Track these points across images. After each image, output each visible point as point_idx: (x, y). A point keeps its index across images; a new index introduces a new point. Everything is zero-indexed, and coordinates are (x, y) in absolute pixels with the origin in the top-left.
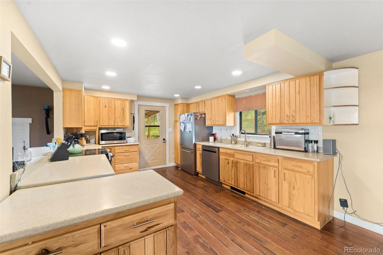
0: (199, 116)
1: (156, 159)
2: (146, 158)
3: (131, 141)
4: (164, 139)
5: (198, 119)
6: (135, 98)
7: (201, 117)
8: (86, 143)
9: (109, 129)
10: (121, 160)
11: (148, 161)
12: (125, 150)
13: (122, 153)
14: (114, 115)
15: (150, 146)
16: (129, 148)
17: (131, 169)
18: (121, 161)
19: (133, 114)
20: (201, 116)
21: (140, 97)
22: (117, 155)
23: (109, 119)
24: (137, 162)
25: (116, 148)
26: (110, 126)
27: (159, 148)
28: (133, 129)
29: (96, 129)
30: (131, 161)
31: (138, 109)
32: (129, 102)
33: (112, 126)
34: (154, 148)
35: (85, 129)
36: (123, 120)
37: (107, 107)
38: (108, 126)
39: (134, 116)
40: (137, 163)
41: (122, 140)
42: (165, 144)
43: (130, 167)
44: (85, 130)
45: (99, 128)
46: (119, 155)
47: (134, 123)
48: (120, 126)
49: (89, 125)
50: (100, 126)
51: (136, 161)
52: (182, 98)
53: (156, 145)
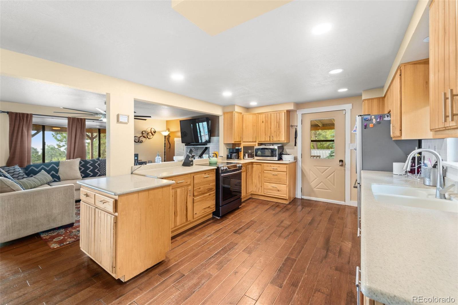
0: (374, 120)
1: (327, 188)
2: (313, 184)
3: (287, 159)
4: (341, 161)
5: (371, 125)
6: (291, 107)
7: (379, 123)
8: (248, 157)
9: (267, 145)
10: (269, 179)
11: (314, 189)
12: (273, 169)
13: (270, 171)
14: (270, 129)
15: (317, 168)
16: (277, 167)
17: (279, 191)
18: (269, 180)
19: (295, 127)
20: (378, 120)
21: (299, 105)
22: (266, 173)
23: (266, 135)
24: (286, 184)
25: (265, 164)
26: (266, 141)
27: (333, 174)
28: (295, 145)
29: (255, 144)
30: (279, 182)
31: (302, 120)
32: (285, 112)
33: (268, 141)
34: (324, 172)
35: (243, 145)
36: (279, 134)
37: (264, 122)
38: (265, 141)
39: (296, 128)
40: (286, 186)
41: (273, 157)
42: (342, 168)
43: (278, 188)
44: (244, 146)
45: (258, 143)
46: (268, 173)
47: (296, 138)
48: (275, 141)
49: (247, 141)
50: (259, 141)
51: (285, 184)
53: (328, 167)
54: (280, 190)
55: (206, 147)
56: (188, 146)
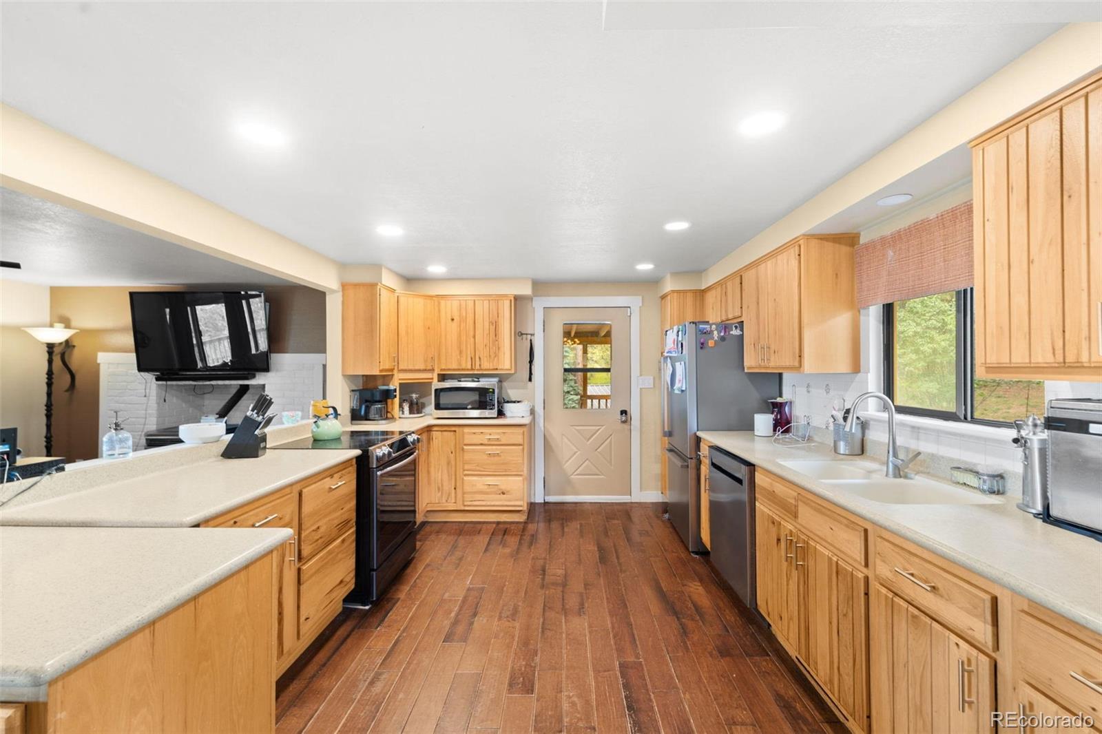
0: (715, 333)
1: (598, 473)
2: (569, 466)
3: (516, 413)
4: (624, 412)
5: (711, 343)
6: (526, 290)
7: (723, 339)
8: (410, 413)
9: (462, 379)
10: (478, 466)
11: (572, 477)
12: (490, 439)
13: (482, 444)
14: (472, 339)
15: (577, 430)
16: (498, 434)
17: (503, 493)
18: (478, 468)
19: (529, 337)
20: (722, 334)
21: (541, 286)
22: (468, 451)
23: (461, 352)
24: (521, 475)
25: (466, 430)
26: (463, 370)
27: (609, 440)
28: (530, 380)
29: (431, 377)
30: (506, 471)
31: (544, 321)
32: (511, 301)
33: (468, 370)
34: (590, 438)
35: (400, 379)
36: (495, 353)
37: (455, 320)
38: (459, 370)
39: (531, 340)
40: (521, 478)
41: (485, 409)
42: (626, 426)
43: (503, 487)
44: (400, 382)
45: (438, 375)
46: (474, 451)
47: (531, 362)
48: (486, 370)
49: (411, 367)
50: (441, 370)
51: (519, 473)
52: (677, 274)
53: (599, 427)
54: (508, 492)
55: (241, 385)
56: (169, 383)
